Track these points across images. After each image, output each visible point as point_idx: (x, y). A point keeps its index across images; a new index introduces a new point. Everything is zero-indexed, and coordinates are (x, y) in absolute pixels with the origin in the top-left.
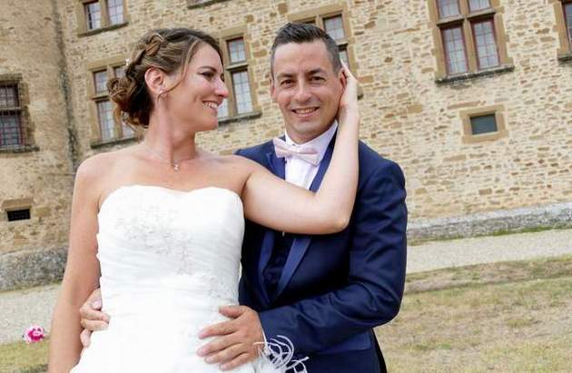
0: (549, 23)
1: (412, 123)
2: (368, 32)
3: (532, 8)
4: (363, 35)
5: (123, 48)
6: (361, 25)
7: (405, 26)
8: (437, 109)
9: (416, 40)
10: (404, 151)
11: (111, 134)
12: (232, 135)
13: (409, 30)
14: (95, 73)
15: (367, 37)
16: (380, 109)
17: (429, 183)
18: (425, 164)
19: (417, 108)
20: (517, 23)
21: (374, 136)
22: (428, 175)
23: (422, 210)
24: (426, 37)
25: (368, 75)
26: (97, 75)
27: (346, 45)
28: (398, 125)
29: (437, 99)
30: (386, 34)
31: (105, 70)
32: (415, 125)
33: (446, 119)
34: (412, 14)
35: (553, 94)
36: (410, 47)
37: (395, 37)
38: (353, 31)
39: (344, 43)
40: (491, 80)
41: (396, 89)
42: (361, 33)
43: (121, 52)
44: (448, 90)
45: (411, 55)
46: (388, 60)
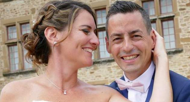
2: (188, 9)
4: (185, 11)
5: (26, 11)
6: (183, 4)
11: (17, 68)
12: (96, 72)
14: (8, 27)
15: (187, 12)
25: (187, 37)
26: (9, 28)
27: (174, 16)
31: (15, 25)
38: (179, 8)
39: (172, 15)
42: (184, 9)
43: (25, 14)
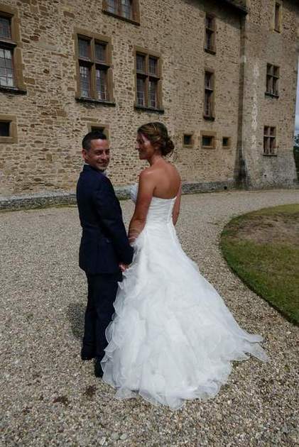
0: (132, 85)
1: (60, 123)
2: (32, 43)
3: (125, 73)
4: (28, 44)
7: (59, 51)
8: (75, 118)
9: (65, 65)
10: (53, 141)
13: (61, 55)
15: (32, 47)
16: (38, 106)
17: (67, 166)
18: (65, 153)
19: (63, 114)
20: (119, 78)
21: (32, 126)
22: (67, 161)
23: (62, 184)
24: (72, 65)
25: (30, 77)
27: (15, 45)
28: (50, 122)
29: (75, 111)
30: (47, 51)
32: (61, 125)
33: (79, 126)
34: (64, 45)
35: (130, 126)
36: (61, 68)
37: (53, 56)
38: (21, 37)
39: (14, 43)
40: (104, 108)
41: (50, 95)
42: (28, 42)
44: (81, 107)
45: (62, 74)
46: (46, 71)
